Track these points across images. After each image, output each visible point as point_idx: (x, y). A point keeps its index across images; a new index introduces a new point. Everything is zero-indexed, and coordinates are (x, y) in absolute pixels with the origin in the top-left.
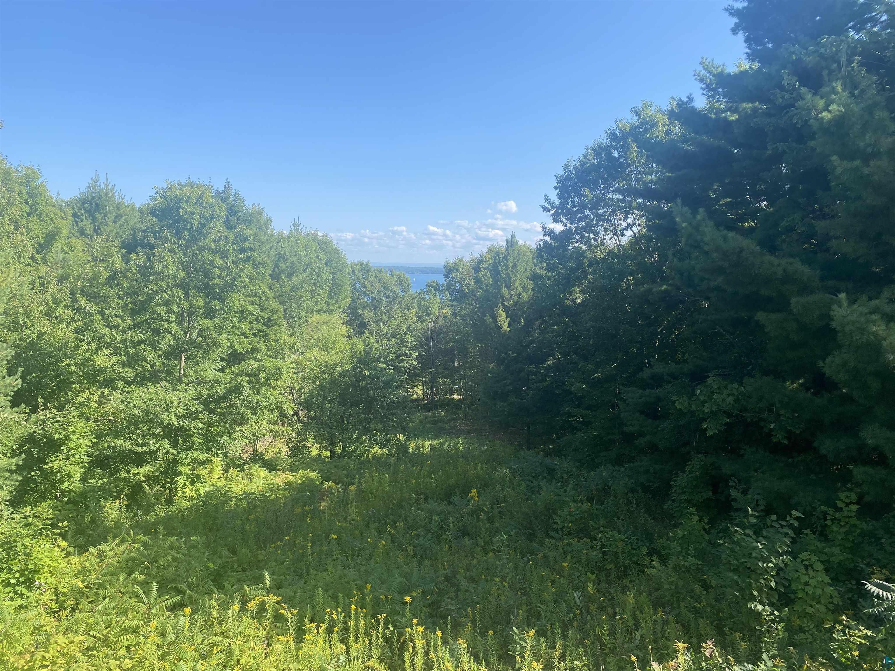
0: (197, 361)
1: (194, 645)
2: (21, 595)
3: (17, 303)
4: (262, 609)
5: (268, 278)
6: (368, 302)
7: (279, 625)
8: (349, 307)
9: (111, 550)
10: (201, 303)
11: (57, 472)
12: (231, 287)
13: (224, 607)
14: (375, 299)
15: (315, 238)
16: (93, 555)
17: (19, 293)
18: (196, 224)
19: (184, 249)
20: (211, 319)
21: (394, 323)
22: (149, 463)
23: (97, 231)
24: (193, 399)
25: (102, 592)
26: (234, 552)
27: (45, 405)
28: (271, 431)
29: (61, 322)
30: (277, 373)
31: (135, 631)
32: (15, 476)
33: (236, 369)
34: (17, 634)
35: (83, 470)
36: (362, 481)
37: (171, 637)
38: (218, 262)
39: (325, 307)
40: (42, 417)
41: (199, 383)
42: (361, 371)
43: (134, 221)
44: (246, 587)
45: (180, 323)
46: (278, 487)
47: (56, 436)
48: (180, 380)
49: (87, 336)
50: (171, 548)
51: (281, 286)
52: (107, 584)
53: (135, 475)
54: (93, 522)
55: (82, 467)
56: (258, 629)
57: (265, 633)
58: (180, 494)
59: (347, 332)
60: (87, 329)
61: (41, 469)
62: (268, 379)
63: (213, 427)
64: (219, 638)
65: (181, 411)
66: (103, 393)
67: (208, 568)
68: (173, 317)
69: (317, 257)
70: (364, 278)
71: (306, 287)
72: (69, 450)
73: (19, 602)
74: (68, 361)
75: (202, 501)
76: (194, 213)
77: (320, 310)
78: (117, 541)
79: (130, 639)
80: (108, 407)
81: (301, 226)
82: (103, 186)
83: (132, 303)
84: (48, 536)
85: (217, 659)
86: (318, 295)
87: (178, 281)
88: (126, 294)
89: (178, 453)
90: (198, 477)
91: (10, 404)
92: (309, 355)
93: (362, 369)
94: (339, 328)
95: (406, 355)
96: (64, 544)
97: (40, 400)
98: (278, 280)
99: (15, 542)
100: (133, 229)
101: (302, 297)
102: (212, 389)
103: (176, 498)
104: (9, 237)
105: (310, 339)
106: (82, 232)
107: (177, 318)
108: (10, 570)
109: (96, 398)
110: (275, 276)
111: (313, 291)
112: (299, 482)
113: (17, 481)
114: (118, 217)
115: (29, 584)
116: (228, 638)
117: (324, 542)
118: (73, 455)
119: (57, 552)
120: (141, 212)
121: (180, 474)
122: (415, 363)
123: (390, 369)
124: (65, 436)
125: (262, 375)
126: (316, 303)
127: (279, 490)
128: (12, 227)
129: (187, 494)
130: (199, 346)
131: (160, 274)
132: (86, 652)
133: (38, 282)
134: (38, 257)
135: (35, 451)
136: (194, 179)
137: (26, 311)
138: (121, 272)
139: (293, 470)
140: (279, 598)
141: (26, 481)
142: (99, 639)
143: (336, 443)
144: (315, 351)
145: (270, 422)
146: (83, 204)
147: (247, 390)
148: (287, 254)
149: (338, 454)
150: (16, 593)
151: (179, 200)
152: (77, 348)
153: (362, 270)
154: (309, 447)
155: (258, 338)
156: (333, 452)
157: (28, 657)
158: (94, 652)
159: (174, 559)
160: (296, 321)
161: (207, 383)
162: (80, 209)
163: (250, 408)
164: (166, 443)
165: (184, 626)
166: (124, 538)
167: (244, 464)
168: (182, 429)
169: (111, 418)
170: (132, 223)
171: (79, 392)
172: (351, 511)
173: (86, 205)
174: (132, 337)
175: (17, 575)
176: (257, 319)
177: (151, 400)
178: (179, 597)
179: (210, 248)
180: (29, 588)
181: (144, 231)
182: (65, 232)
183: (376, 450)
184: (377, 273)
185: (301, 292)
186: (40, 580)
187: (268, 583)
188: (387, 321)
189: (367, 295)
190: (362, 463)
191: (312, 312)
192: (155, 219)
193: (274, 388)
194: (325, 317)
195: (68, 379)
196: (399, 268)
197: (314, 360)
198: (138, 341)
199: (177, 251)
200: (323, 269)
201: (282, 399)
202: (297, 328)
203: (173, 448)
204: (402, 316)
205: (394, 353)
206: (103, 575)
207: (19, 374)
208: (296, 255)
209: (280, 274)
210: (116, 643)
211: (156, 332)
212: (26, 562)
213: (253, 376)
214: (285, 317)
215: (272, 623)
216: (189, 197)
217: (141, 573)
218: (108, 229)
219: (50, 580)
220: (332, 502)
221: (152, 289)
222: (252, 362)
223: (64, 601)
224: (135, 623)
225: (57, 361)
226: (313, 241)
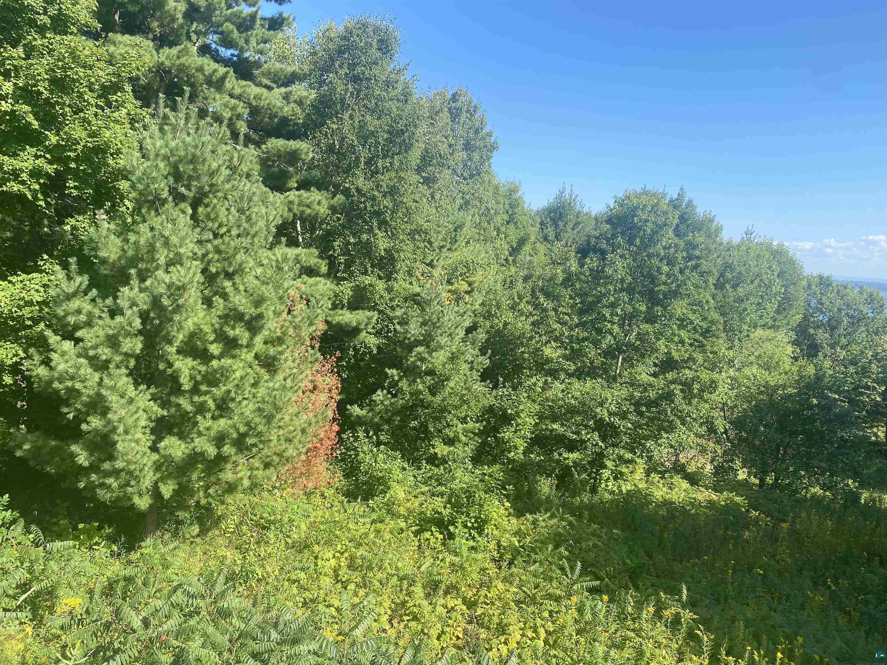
0: (633, 364)
1: (608, 632)
2: (473, 538)
3: (492, 297)
4: (676, 621)
5: (712, 287)
6: (824, 321)
7: (692, 644)
8: (799, 325)
9: (544, 520)
10: (643, 308)
11: (507, 442)
12: (675, 294)
13: (639, 605)
14: (834, 318)
15: (768, 247)
16: (528, 521)
17: (494, 289)
18: (649, 231)
19: (634, 256)
20: (651, 324)
21: (855, 349)
22: (579, 451)
23: (558, 237)
24: (625, 399)
25: (533, 556)
26: (650, 557)
27: (504, 383)
28: (698, 445)
29: (521, 315)
30: (713, 385)
31: (557, 599)
32: (476, 438)
33: (670, 376)
34: (469, 569)
35: (526, 445)
36: (798, 521)
37: (588, 617)
38: (665, 269)
39: (770, 323)
40: (500, 393)
41: (633, 384)
42: (808, 399)
43: (590, 229)
44: (662, 593)
45: (621, 326)
46: (700, 502)
47: (509, 411)
48: (615, 379)
49: (542, 329)
50: (593, 534)
51: (724, 297)
52: (538, 550)
53: (565, 459)
54: (529, 491)
55: (526, 442)
56: (671, 640)
57: (676, 646)
58: (603, 486)
59: (793, 352)
60: (542, 323)
61: (495, 437)
62: (702, 390)
63: (641, 429)
64: (632, 634)
65: (614, 408)
66: (546, 380)
67: (625, 564)
68: (616, 319)
69: (770, 268)
70: (821, 293)
71: (752, 299)
72: (517, 426)
73: (471, 543)
74: (523, 350)
75: (623, 498)
76: (648, 221)
77: (764, 326)
78: (548, 515)
79: (552, 605)
80: (549, 394)
81: (754, 234)
82: (567, 196)
83: (580, 303)
84: (497, 494)
85: (628, 653)
86: (765, 309)
87: (625, 286)
88: (577, 295)
89: (607, 448)
90: (621, 473)
91: (480, 379)
92: (747, 371)
93: (810, 396)
94: (783, 347)
95: (868, 388)
96: (508, 504)
97: (501, 379)
98: (722, 289)
99: (474, 492)
100: (589, 236)
101: (746, 309)
102: (644, 392)
103: (599, 489)
104: (492, 242)
105: (750, 355)
106: (546, 239)
107: (619, 320)
108: (468, 515)
109: (540, 384)
110: (719, 286)
111: (759, 304)
112: (723, 503)
113: (477, 442)
114: (577, 224)
115: (480, 530)
116: (640, 637)
117: (747, 575)
118: (520, 430)
119: (502, 511)
120: (596, 219)
121: (605, 467)
122: (878, 399)
123: (844, 402)
124: (516, 412)
125: (696, 386)
126: (761, 317)
127: (701, 506)
128: (495, 233)
129: (610, 488)
130: (636, 349)
131: (609, 278)
132: (518, 603)
133: (508, 280)
134: (510, 259)
135: (492, 421)
136: (649, 188)
137: (497, 303)
138: (576, 275)
139: (716, 489)
140: (696, 617)
141: (484, 444)
142: (529, 596)
143: (767, 472)
144: (754, 369)
145: (697, 435)
146: (550, 213)
147: (679, 399)
148: (735, 263)
149: (768, 484)
150: (470, 534)
151: (636, 208)
152: (531, 338)
153: (820, 284)
154: (736, 470)
155: (694, 348)
156: (762, 480)
157: (474, 590)
158: (523, 606)
159: (595, 546)
160: (736, 335)
161: (639, 385)
162: (546, 218)
163: (679, 418)
164: (596, 436)
165: (600, 611)
166: (554, 513)
167: (665, 472)
168: (611, 425)
169: (550, 404)
170: (587, 230)
171: (528, 376)
172: (780, 550)
173: (552, 214)
174: (578, 333)
175: (473, 520)
176: (695, 329)
177: (588, 393)
178: (598, 582)
179: (659, 255)
180: (480, 534)
181: (597, 238)
182: (533, 238)
183: (817, 490)
184: (841, 289)
185: (746, 304)
186: (489, 529)
187: (684, 597)
188: (847, 345)
189: (822, 312)
190: (797, 501)
191: (755, 327)
192: (608, 226)
193: (706, 401)
194: (769, 333)
195: (522, 365)
196: (870, 285)
197: (753, 378)
198: (583, 338)
199: (627, 256)
200: (775, 281)
201: (715, 414)
202: (736, 342)
203: (602, 442)
204: (868, 341)
205: (852, 383)
206: (536, 541)
207: (488, 355)
208: (745, 265)
209: (725, 284)
210: (541, 604)
211: (599, 331)
212: (480, 513)
213: (687, 385)
214: (725, 330)
215: (685, 639)
216: (644, 205)
217: (566, 549)
218: (566, 235)
219: (495, 532)
220: (758, 534)
221: (600, 292)
222: (687, 371)
223: (503, 554)
224: (558, 592)
225: (515, 348)
226: (767, 251)
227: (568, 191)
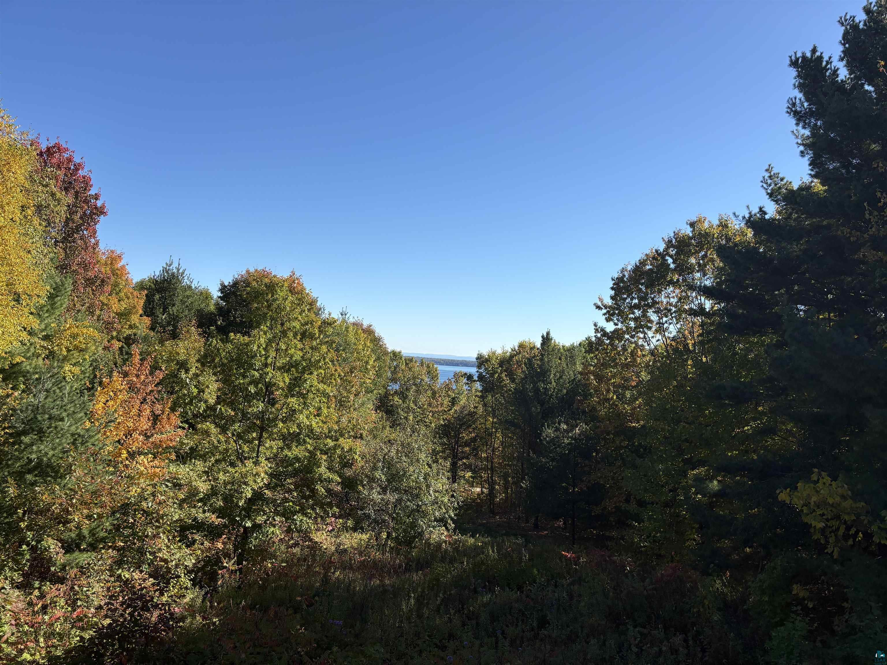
6: (397, 389)
15: (360, 326)
23: (165, 311)
82: (175, 270)
106: (153, 312)
114: (185, 299)
184: (408, 361)
227: (175, 265)
